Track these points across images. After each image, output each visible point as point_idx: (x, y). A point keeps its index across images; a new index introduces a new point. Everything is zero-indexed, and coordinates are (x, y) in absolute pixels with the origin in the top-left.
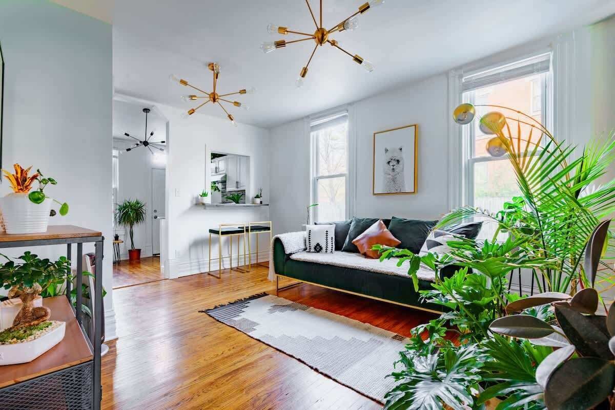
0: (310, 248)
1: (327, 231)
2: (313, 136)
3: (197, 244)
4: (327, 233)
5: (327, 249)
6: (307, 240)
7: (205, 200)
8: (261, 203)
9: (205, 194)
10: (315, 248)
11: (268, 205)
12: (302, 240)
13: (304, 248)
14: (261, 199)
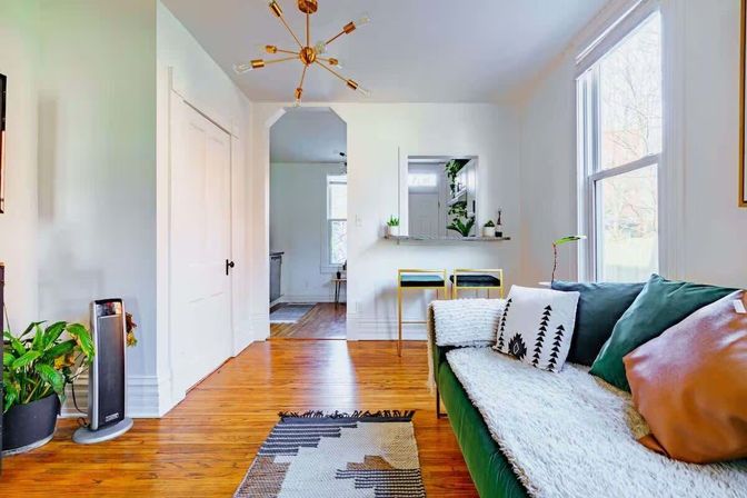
0: (501, 343)
1: (549, 308)
2: (585, 85)
3: (384, 295)
4: (547, 313)
5: (536, 356)
6: (501, 322)
7: (394, 231)
8: (498, 234)
9: (394, 223)
10: (511, 346)
11: (508, 239)
12: (490, 320)
13: (492, 339)
14: (499, 229)
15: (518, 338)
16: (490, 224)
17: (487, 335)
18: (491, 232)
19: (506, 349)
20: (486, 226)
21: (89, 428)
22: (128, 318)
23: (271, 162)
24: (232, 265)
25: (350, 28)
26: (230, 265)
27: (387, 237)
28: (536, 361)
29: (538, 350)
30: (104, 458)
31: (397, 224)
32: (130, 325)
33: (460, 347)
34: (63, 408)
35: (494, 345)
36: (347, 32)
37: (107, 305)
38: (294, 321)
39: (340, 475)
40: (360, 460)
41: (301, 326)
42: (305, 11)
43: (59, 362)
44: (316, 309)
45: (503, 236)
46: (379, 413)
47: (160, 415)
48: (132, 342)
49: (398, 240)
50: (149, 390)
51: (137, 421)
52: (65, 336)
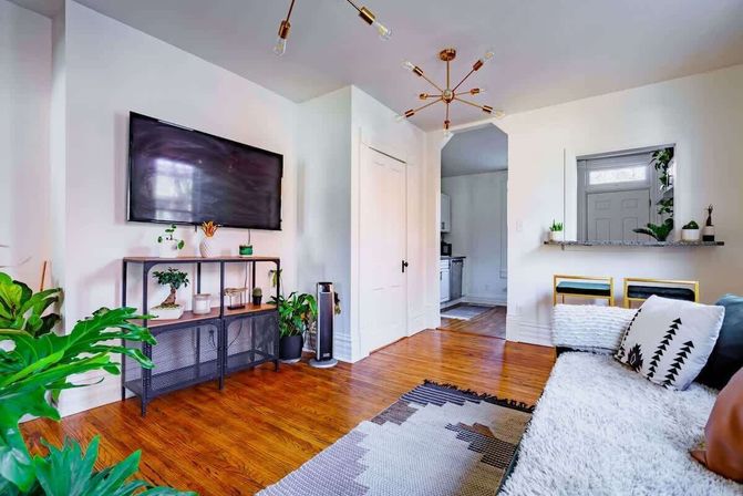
0: (622, 353)
1: (678, 321)
4: (675, 326)
5: (652, 369)
6: (625, 332)
7: (557, 236)
8: (708, 239)
9: (556, 228)
10: (630, 356)
11: (722, 244)
12: (618, 329)
13: (614, 347)
14: (709, 231)
15: (637, 349)
16: (693, 226)
17: (611, 343)
18: (692, 235)
19: (624, 360)
20: (685, 228)
21: (316, 359)
22: (336, 295)
23: (442, 177)
24: (406, 265)
25: (478, 65)
26: (405, 265)
27: (549, 243)
28: (651, 375)
29: (654, 363)
30: (321, 376)
31: (560, 228)
32: (337, 301)
33: (578, 350)
34: (305, 345)
35: (615, 354)
36: (476, 69)
37: (326, 286)
38: (467, 319)
39: (449, 427)
40: (470, 423)
41: (472, 322)
42: (446, 60)
43: (303, 316)
44: (493, 311)
45: (716, 240)
46: (506, 400)
47: (353, 361)
48: (338, 311)
49: (562, 245)
50: (346, 345)
51: (340, 362)
52: (305, 302)
